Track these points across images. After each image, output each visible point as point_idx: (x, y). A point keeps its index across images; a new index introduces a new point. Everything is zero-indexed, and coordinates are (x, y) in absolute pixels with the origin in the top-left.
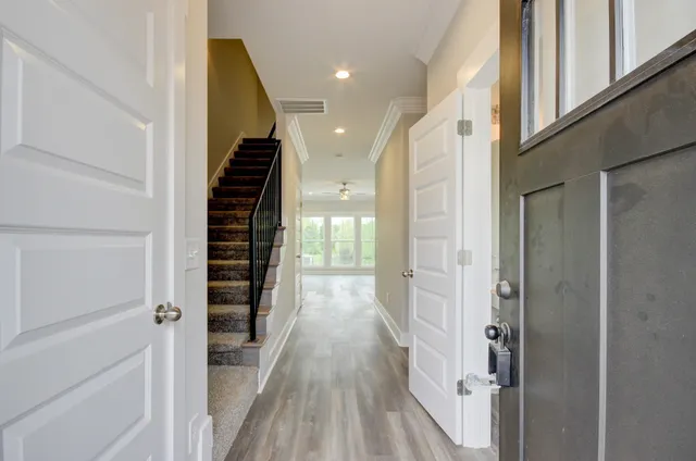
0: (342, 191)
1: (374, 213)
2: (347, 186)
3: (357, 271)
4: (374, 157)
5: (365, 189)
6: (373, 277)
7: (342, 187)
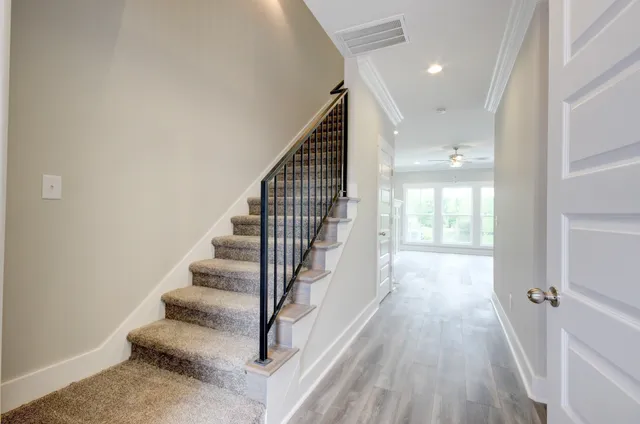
0: (452, 157)
1: (493, 182)
2: (459, 151)
3: (476, 250)
4: (491, 106)
5: (483, 153)
6: (491, 259)
7: (453, 152)
